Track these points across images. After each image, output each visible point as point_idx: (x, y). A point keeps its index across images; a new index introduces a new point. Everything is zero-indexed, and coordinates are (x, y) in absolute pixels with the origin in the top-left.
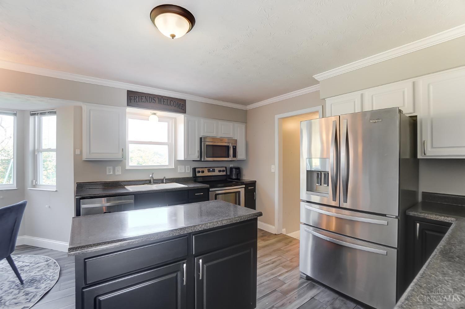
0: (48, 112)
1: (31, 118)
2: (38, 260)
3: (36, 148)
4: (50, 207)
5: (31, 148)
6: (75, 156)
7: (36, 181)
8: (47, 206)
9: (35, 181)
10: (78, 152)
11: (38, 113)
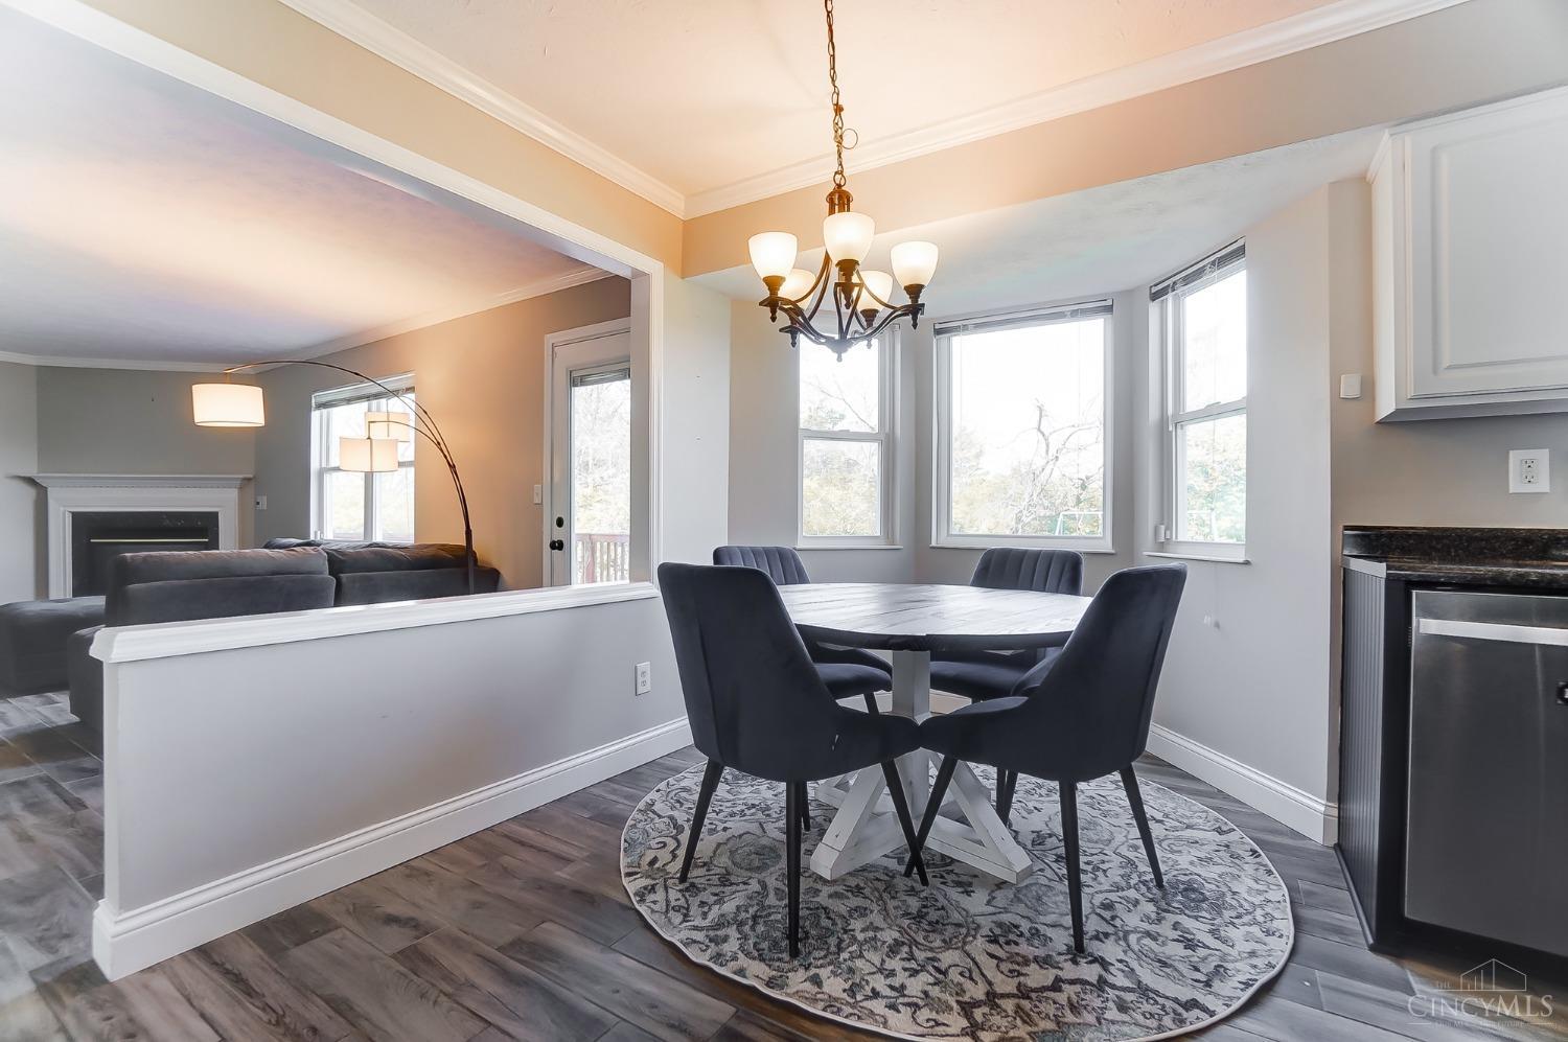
0: (1213, 263)
1: (1154, 309)
2: (1188, 814)
3: (1170, 411)
4: (1217, 625)
5: (1153, 413)
6: (1338, 403)
7: (1169, 528)
8: (1207, 620)
9: (1163, 527)
10: (1350, 387)
11: (1175, 283)
